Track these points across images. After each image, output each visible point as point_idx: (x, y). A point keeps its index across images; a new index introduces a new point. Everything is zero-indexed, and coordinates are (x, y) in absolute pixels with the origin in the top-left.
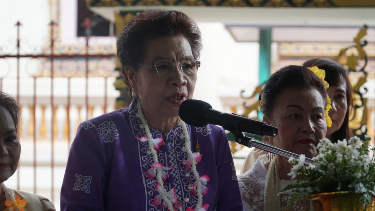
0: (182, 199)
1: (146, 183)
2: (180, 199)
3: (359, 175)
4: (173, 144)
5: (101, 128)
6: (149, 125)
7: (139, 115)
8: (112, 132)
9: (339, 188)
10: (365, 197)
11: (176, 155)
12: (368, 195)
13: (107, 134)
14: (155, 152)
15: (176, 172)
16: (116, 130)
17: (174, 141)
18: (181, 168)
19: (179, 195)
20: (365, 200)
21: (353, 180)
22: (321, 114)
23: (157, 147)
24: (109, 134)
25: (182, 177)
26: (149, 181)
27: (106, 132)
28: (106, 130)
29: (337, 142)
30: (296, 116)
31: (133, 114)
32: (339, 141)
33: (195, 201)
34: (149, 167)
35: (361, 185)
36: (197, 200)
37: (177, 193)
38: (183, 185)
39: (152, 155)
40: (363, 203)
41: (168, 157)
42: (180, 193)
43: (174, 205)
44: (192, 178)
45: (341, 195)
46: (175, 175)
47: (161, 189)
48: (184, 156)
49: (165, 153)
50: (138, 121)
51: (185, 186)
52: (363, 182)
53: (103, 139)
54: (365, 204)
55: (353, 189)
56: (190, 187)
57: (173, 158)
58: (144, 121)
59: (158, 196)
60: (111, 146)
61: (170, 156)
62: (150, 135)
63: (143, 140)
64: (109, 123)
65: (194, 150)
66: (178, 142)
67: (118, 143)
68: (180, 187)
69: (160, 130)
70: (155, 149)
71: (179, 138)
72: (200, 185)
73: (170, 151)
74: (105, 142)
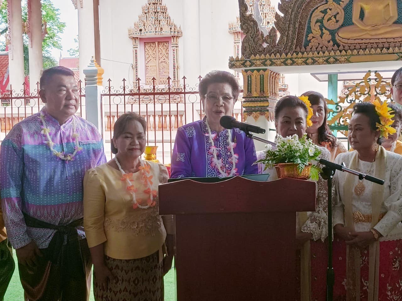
0: (225, 165)
1: (208, 157)
2: (224, 165)
3: (298, 154)
4: (223, 138)
5: (187, 130)
6: (210, 128)
7: (206, 123)
8: (192, 132)
9: (286, 162)
10: (300, 166)
11: (224, 143)
12: (302, 165)
13: (190, 133)
14: (212, 141)
15: (223, 152)
16: (195, 131)
17: (223, 137)
18: (226, 150)
19: (224, 163)
20: (300, 167)
21: (294, 157)
22: (302, 121)
23: (213, 138)
24: (191, 133)
25: (226, 154)
26: (209, 156)
27: (189, 132)
28: (190, 131)
29: (286, 137)
30: (287, 122)
31: (204, 123)
32: (287, 137)
33: (232, 166)
34: (210, 149)
35: (299, 159)
36: (233, 166)
37: (223, 162)
38: (226, 158)
39: (211, 143)
40: (299, 169)
41: (219, 144)
42: (224, 162)
43: (221, 167)
44: (231, 154)
45: (288, 165)
46: (222, 153)
47: (215, 160)
48: (228, 144)
49: (218, 142)
50: (206, 126)
51: (227, 158)
52: (299, 158)
53: (187, 135)
54: (300, 169)
55: (293, 162)
56: (230, 160)
57: (221, 145)
58: (208, 126)
59: (213, 163)
60: (191, 139)
61: (220, 144)
62: (210, 133)
63: (207, 135)
64: (191, 127)
65: (233, 141)
66: (225, 137)
67: (195, 137)
68: (225, 159)
69: (216, 131)
70: (213, 139)
71: (225, 135)
72: (234, 159)
73: (220, 141)
74: (189, 137)
